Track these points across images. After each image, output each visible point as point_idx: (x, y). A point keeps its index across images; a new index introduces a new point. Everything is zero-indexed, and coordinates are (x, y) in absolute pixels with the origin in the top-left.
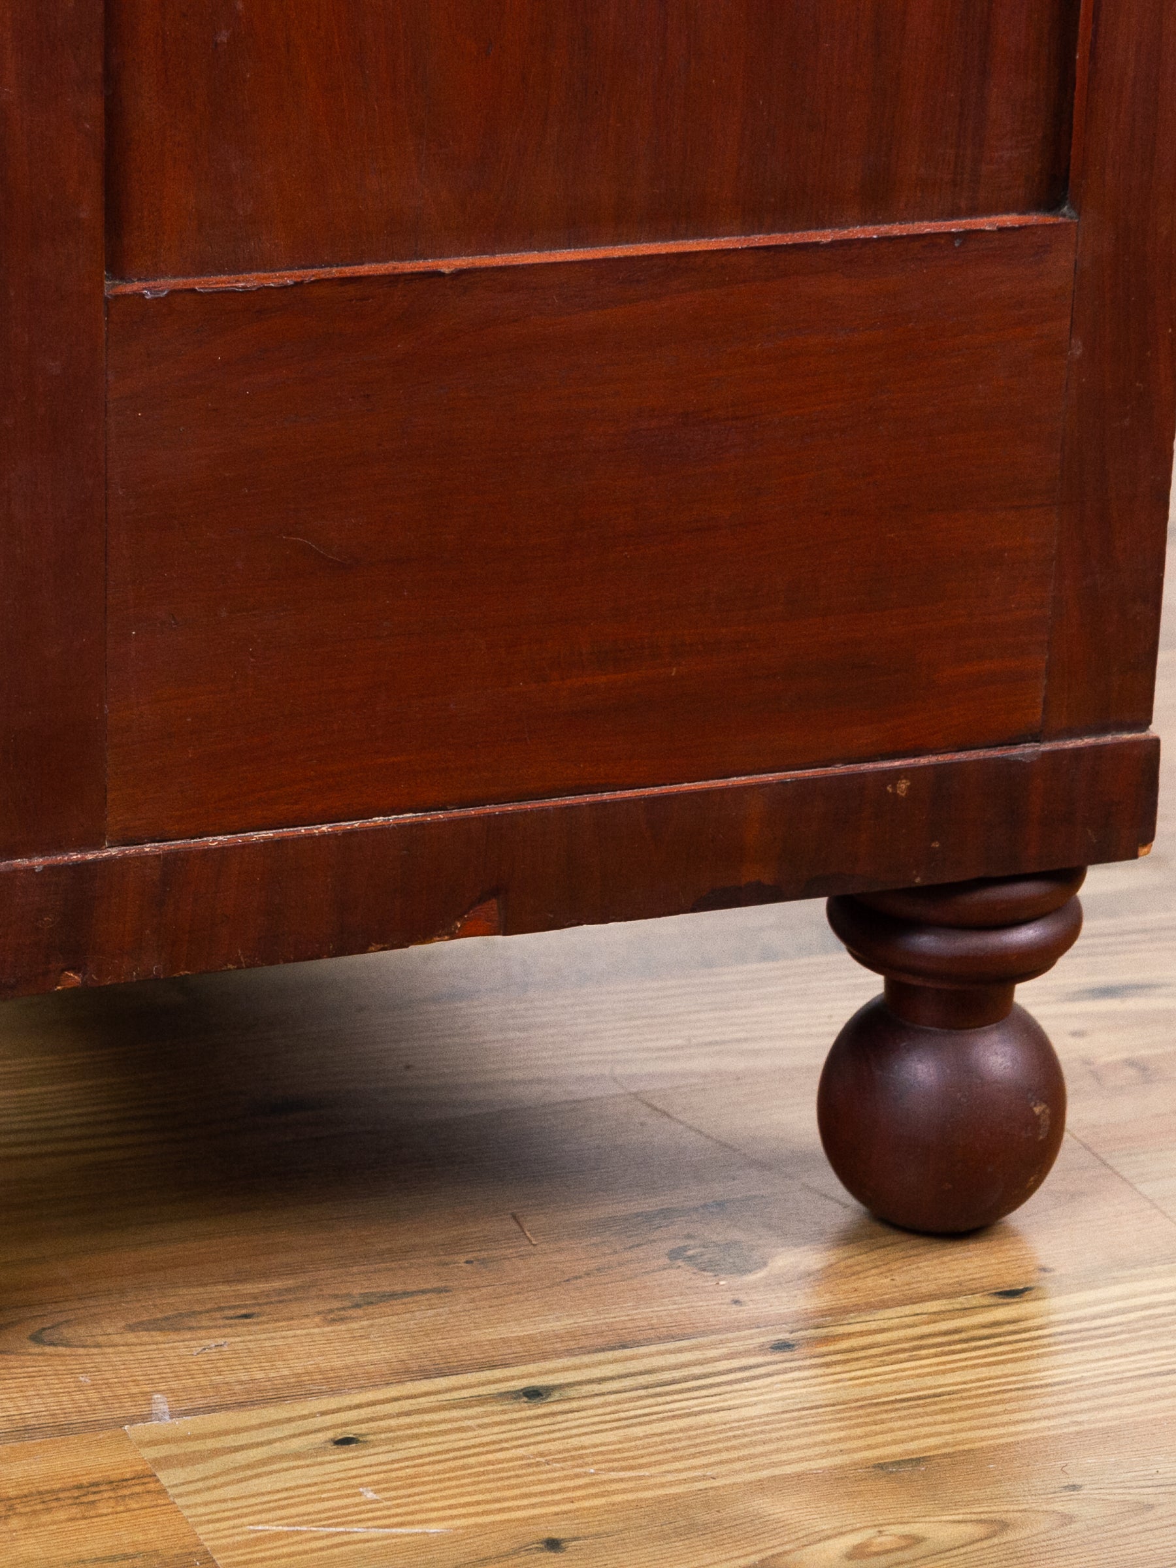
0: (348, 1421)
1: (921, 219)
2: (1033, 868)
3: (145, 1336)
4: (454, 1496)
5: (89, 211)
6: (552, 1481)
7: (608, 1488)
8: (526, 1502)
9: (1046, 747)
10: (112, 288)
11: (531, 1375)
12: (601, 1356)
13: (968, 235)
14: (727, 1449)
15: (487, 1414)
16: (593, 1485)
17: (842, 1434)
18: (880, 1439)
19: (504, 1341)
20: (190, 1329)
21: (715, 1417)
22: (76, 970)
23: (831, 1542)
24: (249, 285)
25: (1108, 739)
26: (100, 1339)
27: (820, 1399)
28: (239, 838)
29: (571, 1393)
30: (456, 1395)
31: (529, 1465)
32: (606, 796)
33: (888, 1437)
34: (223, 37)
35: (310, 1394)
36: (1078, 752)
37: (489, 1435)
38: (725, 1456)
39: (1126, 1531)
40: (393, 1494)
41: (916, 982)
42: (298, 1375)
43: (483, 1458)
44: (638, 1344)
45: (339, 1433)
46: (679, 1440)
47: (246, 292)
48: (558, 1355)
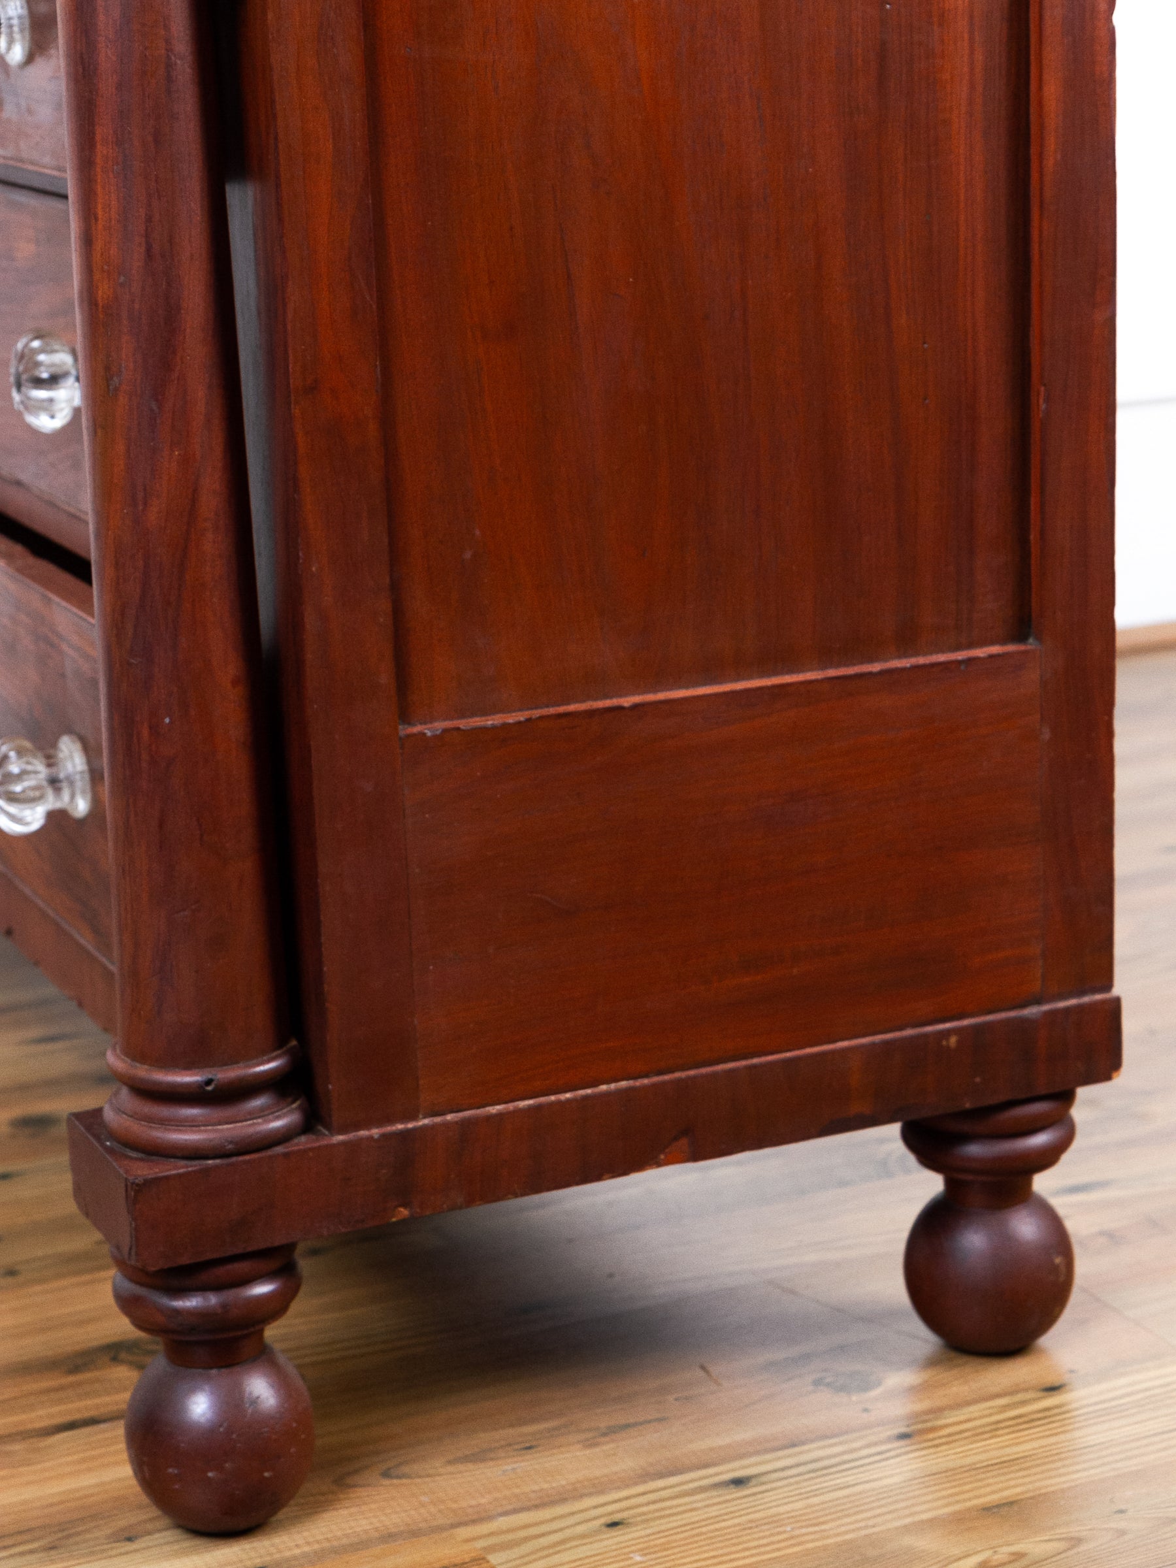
0: (613, 1511)
1: (937, 653)
2: (1043, 1092)
3: (461, 1467)
4: (697, 1554)
5: (385, 678)
6: (763, 1538)
7: (803, 1539)
8: (747, 1553)
9: (1046, 1007)
10: (404, 730)
11: (733, 1470)
12: (780, 1453)
13: (970, 661)
14: (879, 1507)
15: (708, 1498)
16: (792, 1538)
17: (953, 1491)
18: (982, 1491)
19: (711, 1449)
20: (492, 1459)
21: (867, 1486)
22: (405, 1205)
23: (961, 1563)
24: (495, 722)
25: (1086, 999)
26: (431, 1472)
27: (934, 1469)
28: (511, 1106)
29: (763, 1479)
30: (685, 1487)
31: (745, 1529)
32: (755, 1061)
33: (988, 1489)
34: (468, 555)
35: (582, 1496)
36: (1067, 1010)
37: (713, 1511)
38: (879, 1511)
39: (1164, 1536)
40: (654, 1556)
41: (970, 1177)
42: (573, 1484)
43: (712, 1527)
44: (803, 1443)
45: (609, 1520)
46: (844, 1504)
47: (494, 728)
48: (751, 1455)
